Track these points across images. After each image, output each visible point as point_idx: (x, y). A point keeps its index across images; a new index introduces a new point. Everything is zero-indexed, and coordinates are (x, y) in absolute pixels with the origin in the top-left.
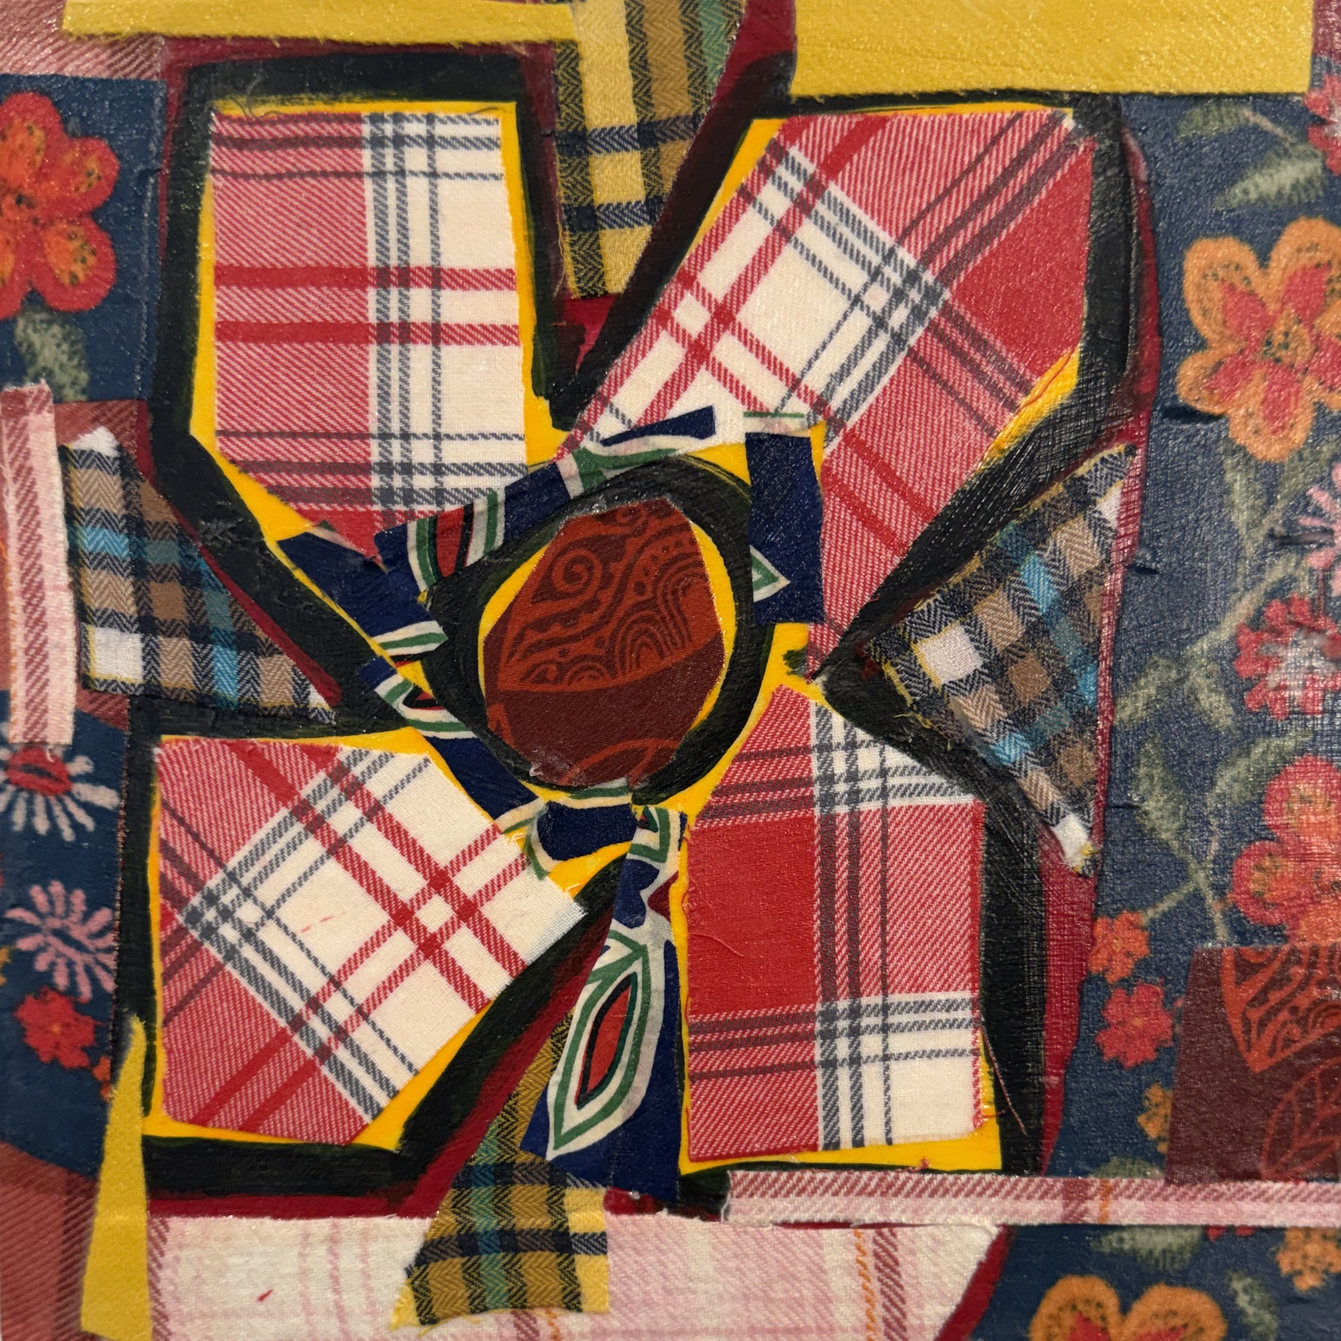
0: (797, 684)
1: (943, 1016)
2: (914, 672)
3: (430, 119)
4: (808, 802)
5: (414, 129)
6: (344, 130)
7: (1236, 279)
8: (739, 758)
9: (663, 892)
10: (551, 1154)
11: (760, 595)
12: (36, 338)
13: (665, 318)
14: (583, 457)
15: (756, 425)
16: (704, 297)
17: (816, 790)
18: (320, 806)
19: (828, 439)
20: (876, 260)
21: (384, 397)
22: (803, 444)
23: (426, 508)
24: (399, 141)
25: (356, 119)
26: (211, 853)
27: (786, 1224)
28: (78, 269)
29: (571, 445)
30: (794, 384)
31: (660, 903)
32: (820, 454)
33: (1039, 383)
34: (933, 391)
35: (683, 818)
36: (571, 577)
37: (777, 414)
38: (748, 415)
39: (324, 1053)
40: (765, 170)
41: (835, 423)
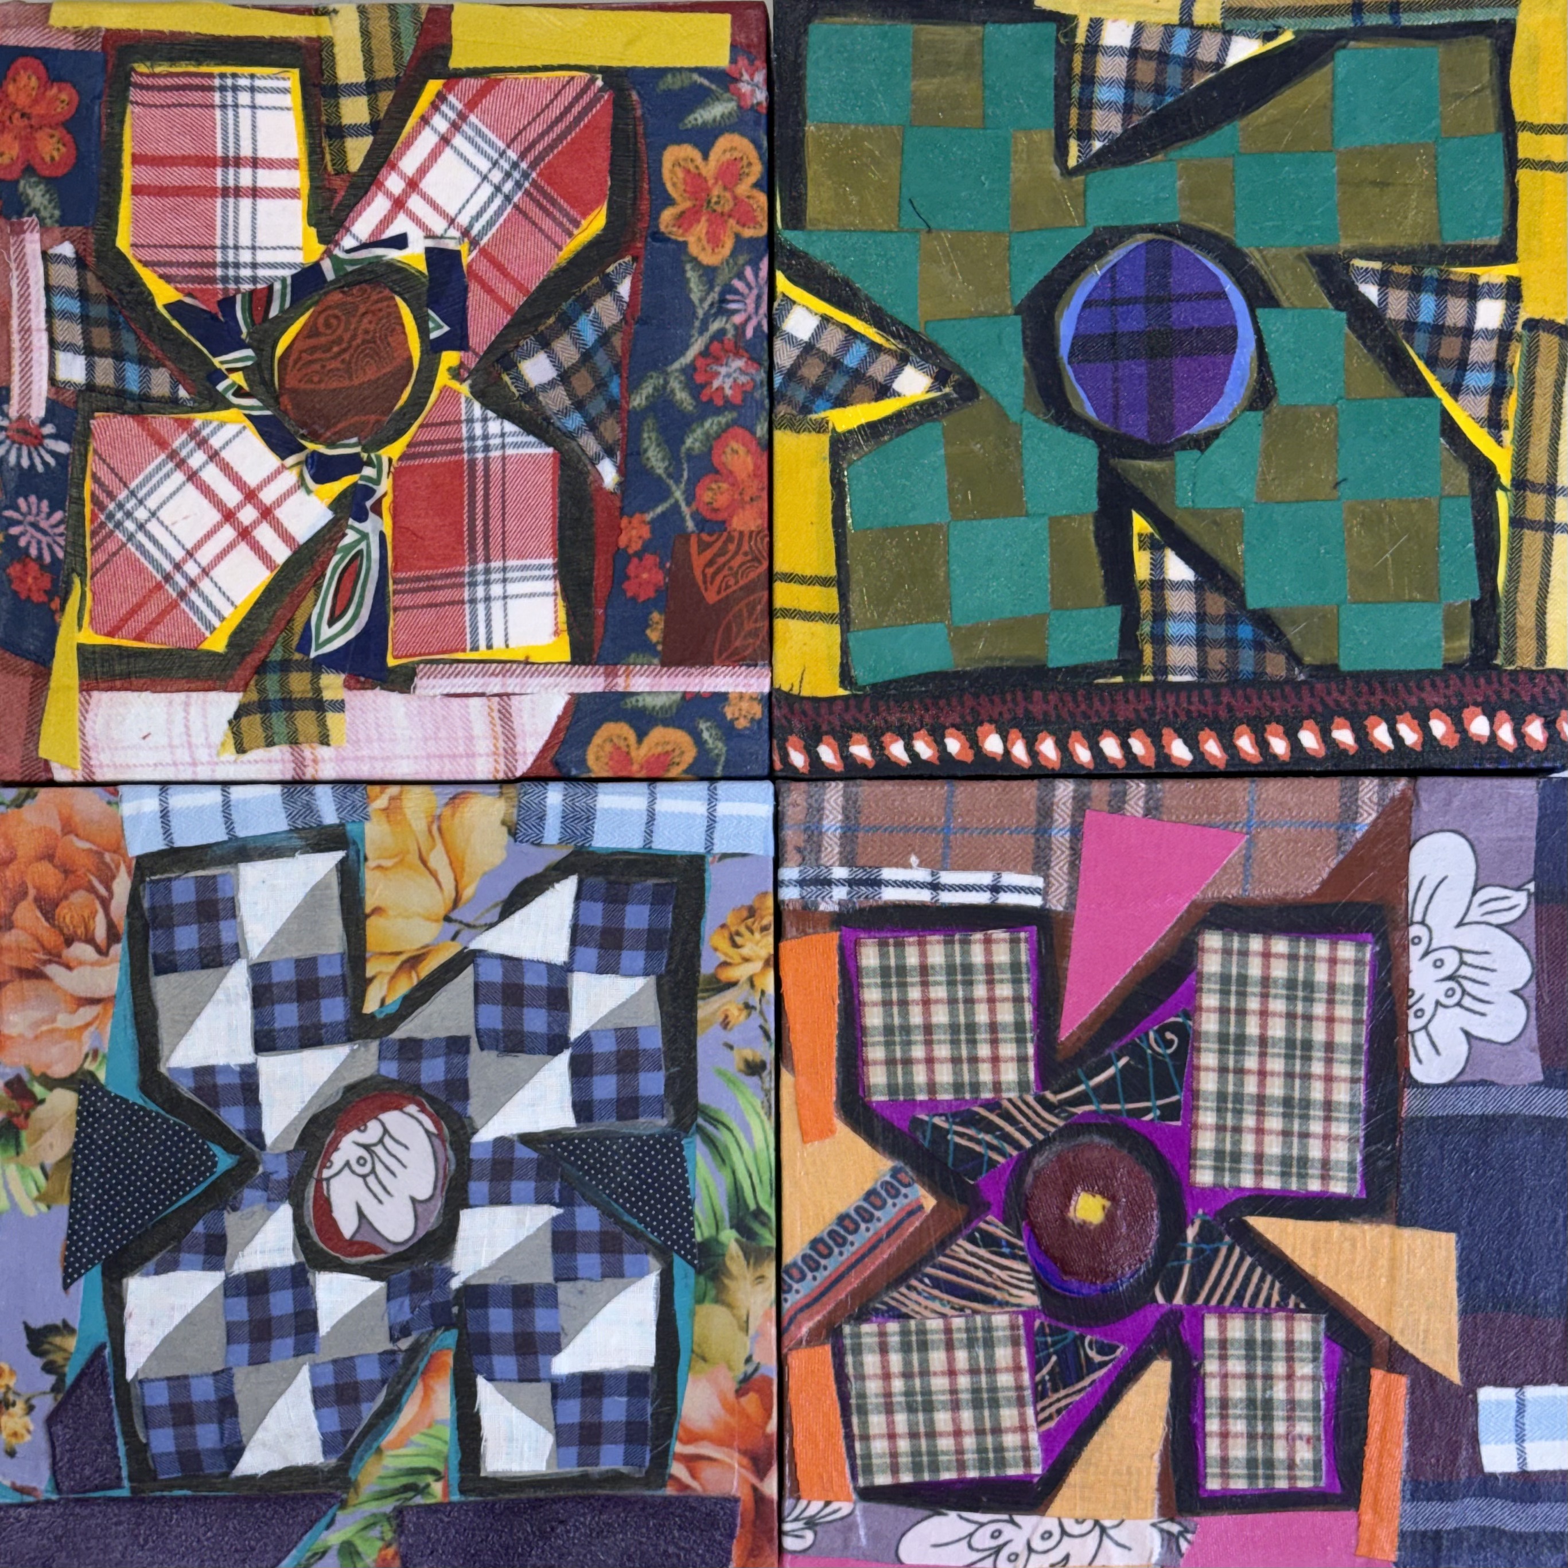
0: (455, 385)
1: (537, 573)
2: (519, 378)
3: (252, 76)
4: (460, 451)
5: (243, 82)
6: (206, 82)
7: (692, 167)
8: (421, 426)
9: (379, 502)
10: (313, 654)
11: (433, 335)
12: (30, 192)
13: (380, 185)
14: (335, 260)
15: (430, 243)
16: (402, 175)
17: (465, 445)
18: (183, 453)
19: (470, 251)
20: (495, 156)
21: (225, 226)
22: (457, 254)
23: (246, 287)
24: (235, 89)
25: (211, 76)
26: (121, 480)
27: (449, 695)
28: (56, 154)
29: (328, 253)
30: (452, 222)
31: (377, 509)
32: (466, 260)
33: (584, 223)
34: (527, 227)
35: (390, 460)
36: (328, 325)
37: (442, 237)
38: (427, 237)
39: (183, 595)
40: (435, 107)
41: (474, 243)
